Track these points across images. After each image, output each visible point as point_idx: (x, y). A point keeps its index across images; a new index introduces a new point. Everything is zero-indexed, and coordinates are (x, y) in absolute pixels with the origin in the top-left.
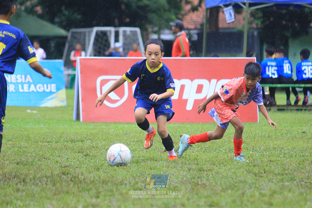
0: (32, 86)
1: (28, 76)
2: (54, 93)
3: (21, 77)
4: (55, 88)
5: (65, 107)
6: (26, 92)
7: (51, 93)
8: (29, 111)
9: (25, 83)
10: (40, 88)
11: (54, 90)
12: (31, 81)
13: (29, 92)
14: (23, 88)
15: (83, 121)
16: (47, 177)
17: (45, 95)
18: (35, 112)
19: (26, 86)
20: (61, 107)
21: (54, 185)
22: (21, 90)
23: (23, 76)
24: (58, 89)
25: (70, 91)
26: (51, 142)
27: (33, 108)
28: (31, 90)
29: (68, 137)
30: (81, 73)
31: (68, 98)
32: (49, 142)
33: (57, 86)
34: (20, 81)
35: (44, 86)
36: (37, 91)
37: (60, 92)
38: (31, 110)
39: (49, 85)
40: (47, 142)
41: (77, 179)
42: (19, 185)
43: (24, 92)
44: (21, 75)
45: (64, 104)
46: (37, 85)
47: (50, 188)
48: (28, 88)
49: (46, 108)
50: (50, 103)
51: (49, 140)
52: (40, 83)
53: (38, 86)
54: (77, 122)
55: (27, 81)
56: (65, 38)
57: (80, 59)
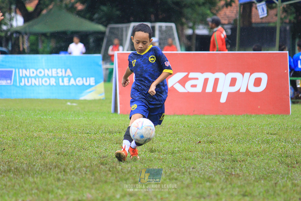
0: (72, 80)
1: (68, 70)
2: (92, 86)
3: (62, 71)
4: (94, 81)
5: (103, 99)
6: (66, 86)
7: (90, 86)
8: (69, 104)
9: (65, 77)
10: (80, 81)
11: (92, 83)
12: (71, 75)
13: (69, 86)
14: (63, 81)
15: (120, 113)
16: (86, 167)
17: (84, 88)
18: (74, 104)
19: (66, 80)
20: (100, 100)
21: (93, 175)
22: (61, 84)
23: (63, 70)
24: (97, 82)
25: (108, 84)
26: (90, 134)
27: (72, 101)
28: (71, 83)
29: (106, 129)
30: (119, 67)
31: (107, 91)
32: (88, 133)
33: (95, 80)
34: (60, 75)
35: (83, 80)
36: (77, 85)
37: (98, 85)
38: (71, 103)
39: (88, 79)
40: (86, 133)
41: (114, 169)
42: (59, 175)
43: (64, 86)
44: (62, 69)
45: (102, 97)
46: (76, 79)
47: (89, 178)
48: (68, 81)
49: (85, 100)
50: (88, 96)
51: (88, 131)
52: (79, 77)
53: (78, 79)
54: (115, 115)
55: (67, 75)
56: (103, 33)
57: (118, 53)
